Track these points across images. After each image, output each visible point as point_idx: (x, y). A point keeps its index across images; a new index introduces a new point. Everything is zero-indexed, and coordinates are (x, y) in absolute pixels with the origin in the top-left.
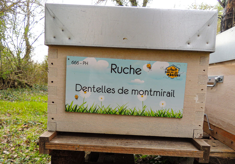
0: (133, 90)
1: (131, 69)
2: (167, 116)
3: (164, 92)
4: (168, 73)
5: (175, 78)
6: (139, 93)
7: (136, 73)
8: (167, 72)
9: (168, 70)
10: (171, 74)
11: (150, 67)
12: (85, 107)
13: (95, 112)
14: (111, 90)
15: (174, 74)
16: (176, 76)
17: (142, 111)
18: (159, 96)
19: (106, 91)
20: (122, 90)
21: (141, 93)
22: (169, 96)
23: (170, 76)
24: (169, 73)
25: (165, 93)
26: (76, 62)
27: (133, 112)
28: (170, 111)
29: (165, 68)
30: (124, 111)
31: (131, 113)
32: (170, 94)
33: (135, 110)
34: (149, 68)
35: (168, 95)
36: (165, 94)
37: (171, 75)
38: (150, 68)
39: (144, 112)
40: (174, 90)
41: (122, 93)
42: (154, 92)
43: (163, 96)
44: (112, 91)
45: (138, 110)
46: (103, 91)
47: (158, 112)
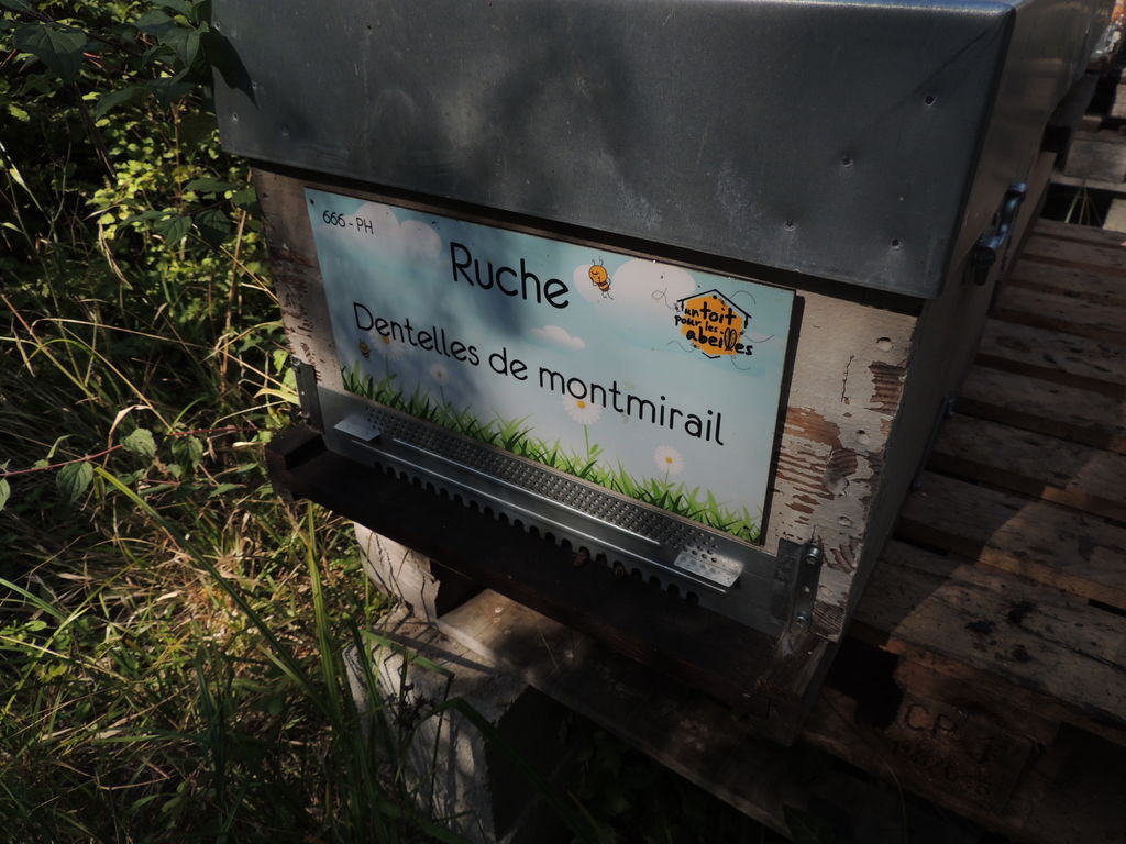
0: (542, 371)
1: (525, 276)
2: (690, 513)
3: (673, 411)
4: (690, 328)
5: (726, 357)
6: (566, 386)
7: (549, 297)
8: (684, 321)
9: (687, 312)
10: (707, 334)
11: (605, 283)
12: (396, 391)
13: (428, 416)
14: (464, 349)
15: (718, 336)
16: (728, 348)
17: (585, 465)
18: (653, 421)
19: (449, 352)
20: (504, 360)
21: (577, 389)
22: (698, 434)
23: (698, 343)
24: (696, 330)
25: (676, 414)
26: (336, 216)
27: (551, 454)
28: (701, 500)
29: (673, 298)
30: (521, 441)
31: (545, 456)
32: (699, 425)
33: (559, 451)
34: (600, 284)
35: (693, 428)
36: (679, 421)
37: (703, 339)
38: (604, 286)
39: (594, 467)
40: (719, 415)
41: (505, 371)
42: (630, 398)
43: (671, 427)
44: (466, 353)
45: (570, 457)
46: (441, 349)
47: (650, 487)
